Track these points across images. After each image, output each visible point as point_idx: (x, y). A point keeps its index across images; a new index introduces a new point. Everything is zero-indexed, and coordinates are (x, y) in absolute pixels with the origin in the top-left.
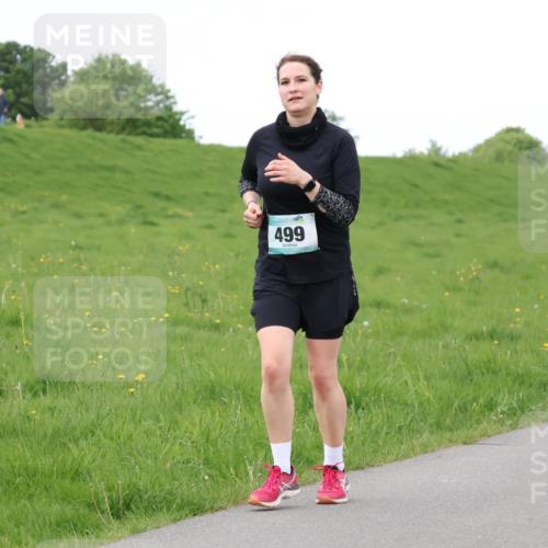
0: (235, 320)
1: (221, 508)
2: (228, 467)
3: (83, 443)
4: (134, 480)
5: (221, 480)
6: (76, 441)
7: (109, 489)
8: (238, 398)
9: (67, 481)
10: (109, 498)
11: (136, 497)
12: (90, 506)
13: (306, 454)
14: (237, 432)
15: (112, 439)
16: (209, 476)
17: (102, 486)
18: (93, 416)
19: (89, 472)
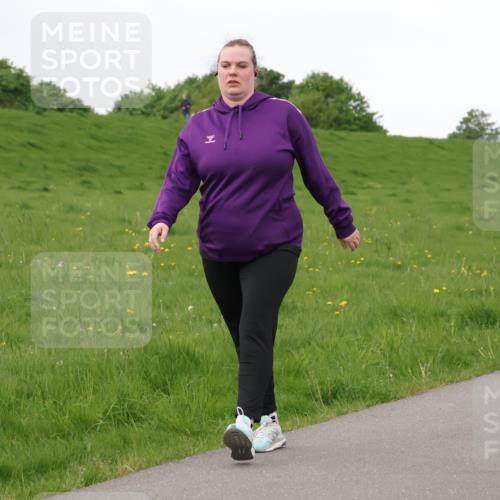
0: (412, 261)
1: (402, 398)
2: (406, 368)
3: (302, 351)
4: (339, 377)
5: (401, 377)
6: (297, 349)
7: (321, 383)
8: (414, 317)
9: (291, 378)
10: (322, 390)
11: (341, 389)
12: (308, 396)
13: (463, 358)
14: (414, 342)
15: (323, 347)
16: (393, 374)
17: (316, 381)
18: (309, 332)
19: (307, 372)
